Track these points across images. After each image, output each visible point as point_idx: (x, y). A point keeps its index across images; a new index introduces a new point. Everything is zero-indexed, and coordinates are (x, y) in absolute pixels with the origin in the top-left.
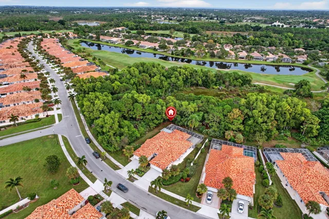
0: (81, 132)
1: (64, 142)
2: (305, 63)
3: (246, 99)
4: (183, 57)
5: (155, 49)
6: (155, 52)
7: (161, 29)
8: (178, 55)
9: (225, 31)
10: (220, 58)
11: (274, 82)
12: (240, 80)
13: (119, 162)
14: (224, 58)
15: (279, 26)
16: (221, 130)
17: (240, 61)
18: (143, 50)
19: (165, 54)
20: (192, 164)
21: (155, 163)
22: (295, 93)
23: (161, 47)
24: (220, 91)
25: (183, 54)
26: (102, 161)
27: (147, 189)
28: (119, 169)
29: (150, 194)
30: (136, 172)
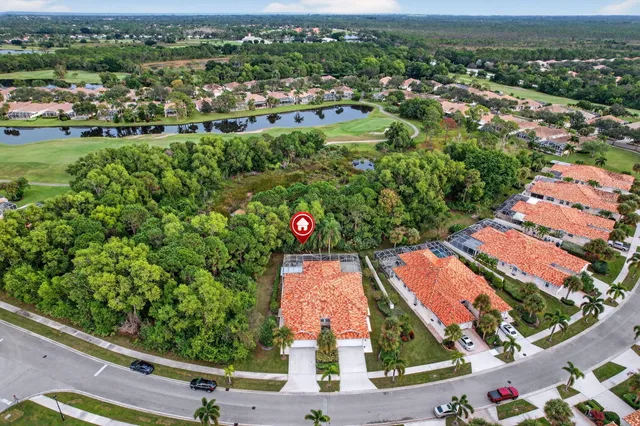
0: (94, 359)
1: (77, 406)
2: (356, 99)
3: (339, 176)
4: (144, 124)
5: (62, 117)
6: (66, 124)
7: (22, 67)
8: (132, 121)
9: (172, 59)
10: (220, 111)
11: (349, 135)
12: (310, 144)
13: (267, 372)
14: (226, 112)
15: (256, 42)
16: (376, 233)
17: (258, 111)
18: (29, 124)
19: (95, 124)
20: (392, 306)
21: (346, 334)
22: (392, 146)
23: (79, 110)
24: (288, 171)
25: (142, 116)
26: (227, 390)
27: (372, 387)
28: (283, 383)
29: (386, 390)
30: (319, 370)
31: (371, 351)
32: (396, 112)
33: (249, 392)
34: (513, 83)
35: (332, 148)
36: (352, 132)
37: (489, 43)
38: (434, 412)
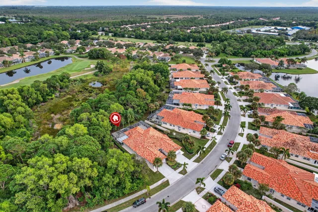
2: (57, 54)
20: (175, 134)
24: (60, 98)
26: (150, 198)
27: (196, 164)
28: (168, 181)
29: (201, 162)
30: (175, 169)
31: (183, 153)
32: (86, 57)
33: (159, 192)
34: (123, 36)
35: (75, 81)
36: (75, 71)
37: (95, 20)
38: (221, 160)
